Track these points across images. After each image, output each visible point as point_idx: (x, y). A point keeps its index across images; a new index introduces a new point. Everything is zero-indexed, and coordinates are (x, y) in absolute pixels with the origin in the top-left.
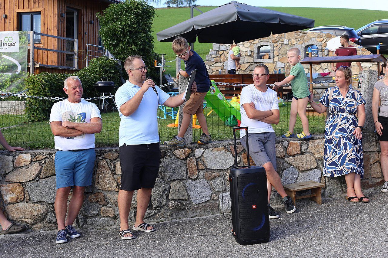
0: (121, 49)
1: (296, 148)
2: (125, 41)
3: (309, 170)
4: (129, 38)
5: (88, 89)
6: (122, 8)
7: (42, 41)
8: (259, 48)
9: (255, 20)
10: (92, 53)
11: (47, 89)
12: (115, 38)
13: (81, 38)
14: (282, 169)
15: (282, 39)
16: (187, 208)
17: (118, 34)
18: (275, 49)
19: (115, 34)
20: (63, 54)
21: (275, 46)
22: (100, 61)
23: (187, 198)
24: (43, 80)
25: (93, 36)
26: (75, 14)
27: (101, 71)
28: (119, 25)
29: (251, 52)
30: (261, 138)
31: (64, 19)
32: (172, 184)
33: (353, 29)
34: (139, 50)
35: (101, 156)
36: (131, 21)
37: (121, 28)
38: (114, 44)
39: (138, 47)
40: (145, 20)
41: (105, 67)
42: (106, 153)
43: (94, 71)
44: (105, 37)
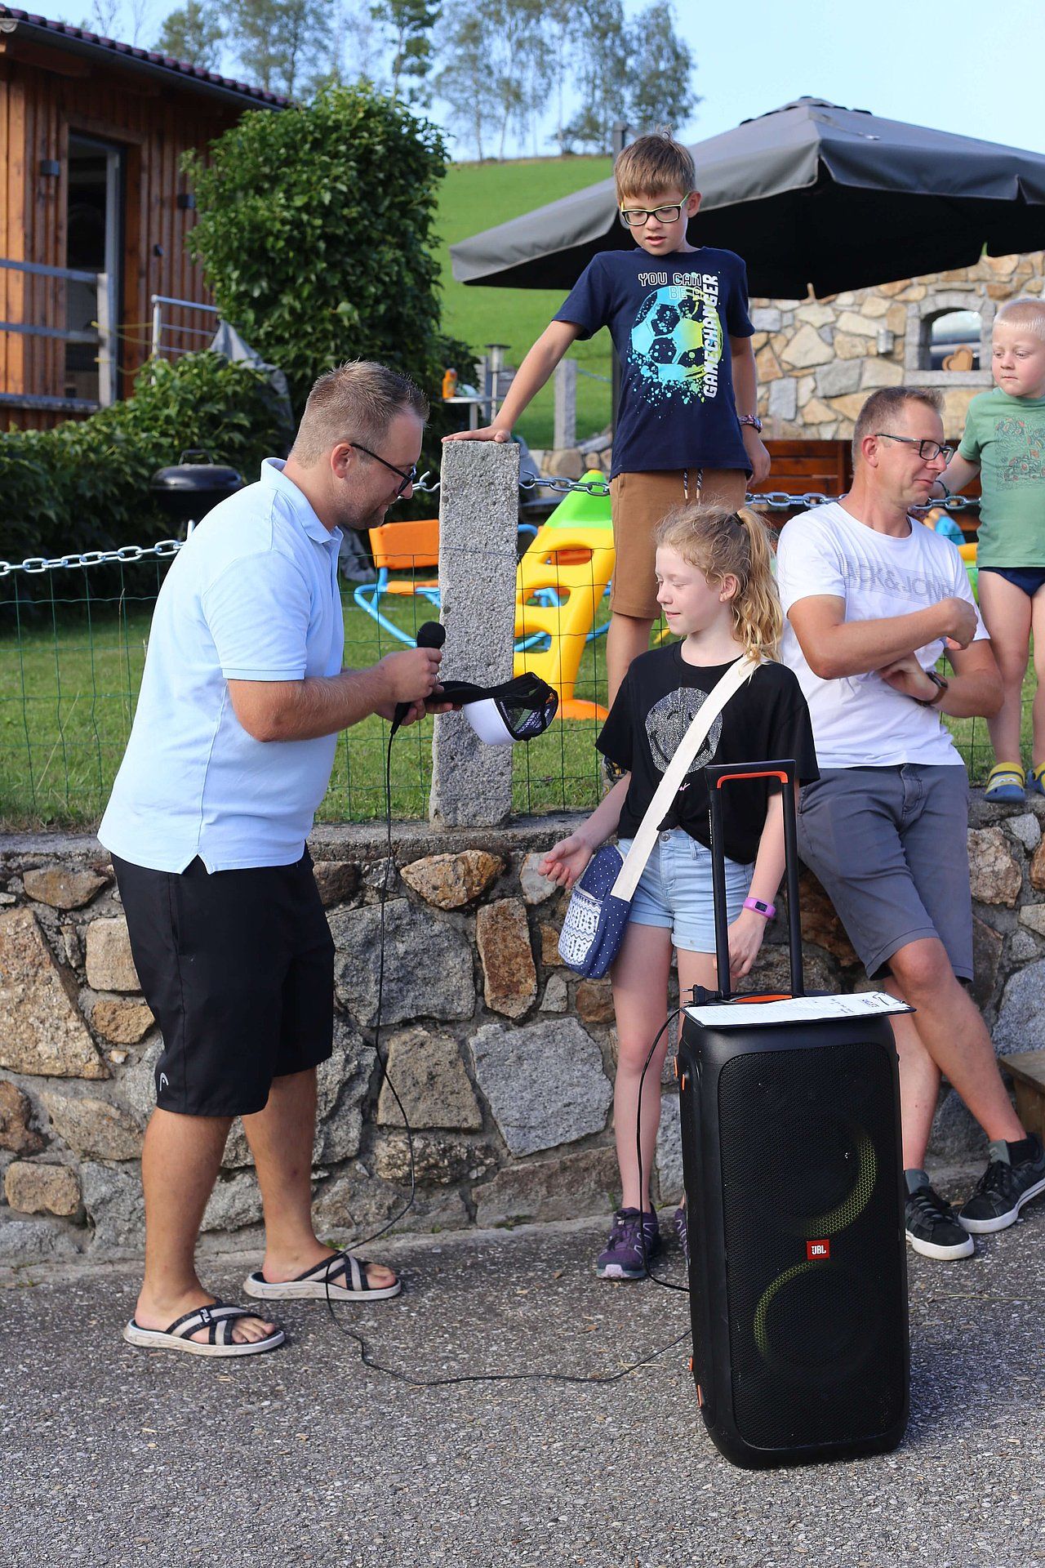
0: (287, 316)
2: (307, 280)
4: (326, 270)
5: (118, 503)
6: (296, 132)
8: (928, 320)
9: (905, 186)
12: (263, 270)
13: (135, 273)
14: (1002, 967)
15: (1033, 282)
16: (474, 1175)
17: (273, 247)
19: (263, 250)
20: (50, 341)
22: (185, 373)
23: (474, 1121)
26: (113, 164)
27: (190, 417)
28: (282, 206)
29: (891, 341)
30: (883, 798)
31: (57, 185)
32: (394, 1046)
34: (373, 323)
35: (9, 890)
36: (335, 188)
37: (291, 223)
38: (256, 293)
39: (368, 310)
40: (402, 186)
41: (208, 402)
42: (34, 874)
43: (156, 419)
44: (221, 264)
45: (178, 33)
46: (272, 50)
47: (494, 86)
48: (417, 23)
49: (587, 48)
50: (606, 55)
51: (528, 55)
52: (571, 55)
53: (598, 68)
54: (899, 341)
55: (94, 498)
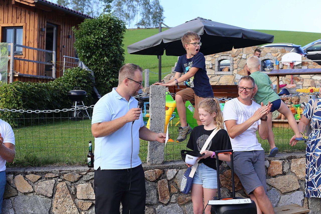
0: (94, 60)
1: (277, 168)
2: (98, 53)
3: (291, 192)
4: (102, 51)
5: (61, 98)
6: (96, 23)
7: (24, 53)
8: (220, 61)
9: (221, 35)
10: (69, 64)
11: (19, 97)
12: (89, 51)
13: (59, 51)
15: (240, 54)
17: (91, 46)
18: (234, 63)
19: (89, 47)
20: (42, 65)
21: (234, 60)
22: (74, 71)
24: (15, 89)
25: (71, 49)
26: (55, 29)
27: (75, 80)
28: (93, 38)
29: (212, 65)
30: (250, 157)
31: (44, 33)
33: (300, 47)
34: (111, 61)
35: (60, 178)
36: (103, 34)
37: (95, 41)
38: (88, 55)
39: (110, 59)
40: (117, 34)
41: (78, 77)
42: (66, 175)
43: (68, 81)
44: (80, 49)
45: (60, 3)
46: (79, 7)
47: (124, 14)
48: (108, 2)
49: (142, 7)
50: (146, 9)
51: (131, 8)
52: (139, 9)
53: (145, 11)
54: (214, 65)
55: (56, 96)
